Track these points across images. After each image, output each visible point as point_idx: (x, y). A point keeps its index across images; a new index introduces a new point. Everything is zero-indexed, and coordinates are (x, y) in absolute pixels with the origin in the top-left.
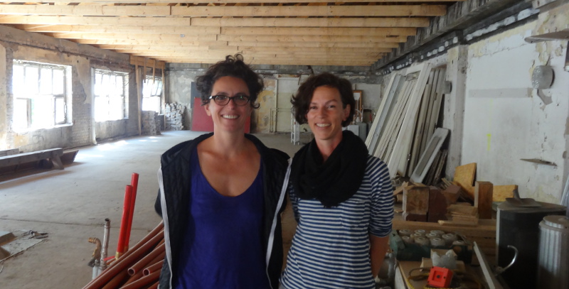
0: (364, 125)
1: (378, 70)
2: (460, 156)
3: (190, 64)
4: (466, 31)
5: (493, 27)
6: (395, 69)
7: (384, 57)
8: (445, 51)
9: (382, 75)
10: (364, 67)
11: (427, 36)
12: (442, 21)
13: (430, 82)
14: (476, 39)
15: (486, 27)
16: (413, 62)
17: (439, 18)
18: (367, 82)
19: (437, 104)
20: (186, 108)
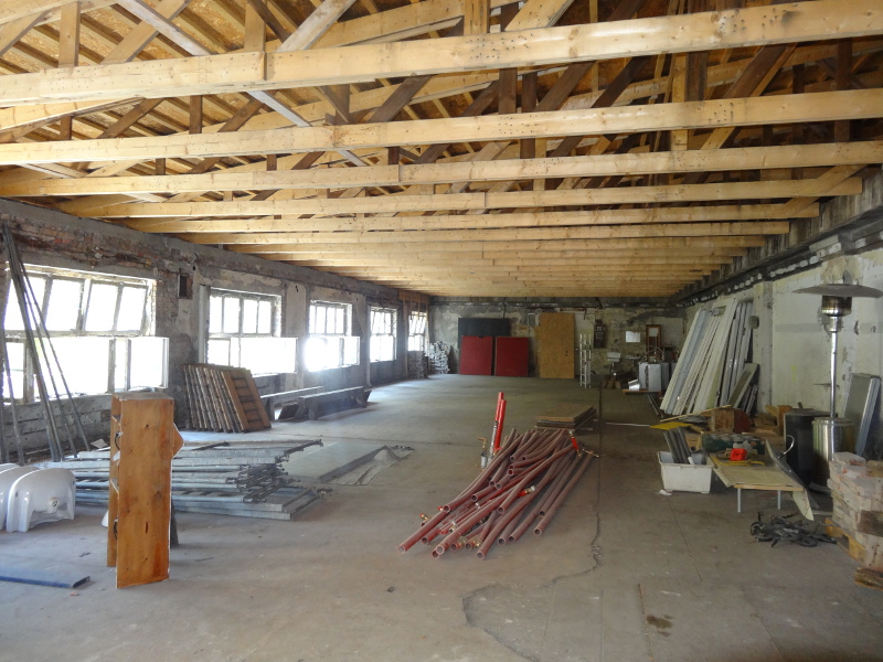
0: (666, 364)
1: (679, 302)
2: (770, 391)
3: (458, 298)
4: (769, 268)
5: (792, 268)
6: (700, 301)
7: (686, 288)
8: (751, 286)
9: (685, 307)
10: (663, 298)
11: (732, 272)
12: (744, 260)
13: (738, 317)
14: (779, 277)
15: (786, 266)
16: (719, 294)
17: (741, 257)
18: (667, 315)
19: (746, 339)
20: (452, 348)
